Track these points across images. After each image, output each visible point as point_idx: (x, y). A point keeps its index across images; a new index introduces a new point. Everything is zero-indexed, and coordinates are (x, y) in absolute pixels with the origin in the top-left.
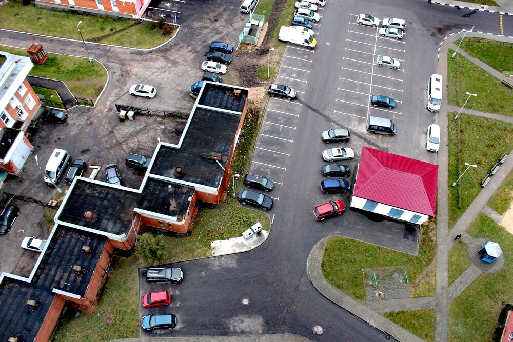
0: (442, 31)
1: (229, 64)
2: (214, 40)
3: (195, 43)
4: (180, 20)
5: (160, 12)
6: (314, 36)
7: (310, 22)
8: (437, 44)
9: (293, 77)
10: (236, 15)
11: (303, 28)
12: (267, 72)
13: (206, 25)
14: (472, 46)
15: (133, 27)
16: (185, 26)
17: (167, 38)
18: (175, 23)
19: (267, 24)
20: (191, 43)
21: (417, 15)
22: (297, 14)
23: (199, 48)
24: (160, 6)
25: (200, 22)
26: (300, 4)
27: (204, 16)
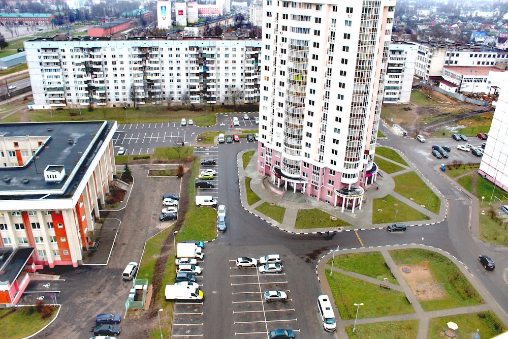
0: (313, 256)
1: (118, 335)
2: (99, 312)
3: (79, 320)
4: (60, 300)
5: (37, 295)
6: (200, 288)
7: (193, 276)
8: (314, 268)
9: (188, 334)
10: (119, 284)
11: (187, 283)
12: (160, 335)
13: (89, 299)
14: (343, 262)
15: (7, 317)
16: (67, 304)
17: (48, 321)
18: (55, 303)
19: (151, 287)
20: (74, 321)
21: (288, 248)
22: (179, 271)
23: (84, 325)
24: (37, 289)
25: (82, 297)
26: (180, 261)
27: (86, 290)
